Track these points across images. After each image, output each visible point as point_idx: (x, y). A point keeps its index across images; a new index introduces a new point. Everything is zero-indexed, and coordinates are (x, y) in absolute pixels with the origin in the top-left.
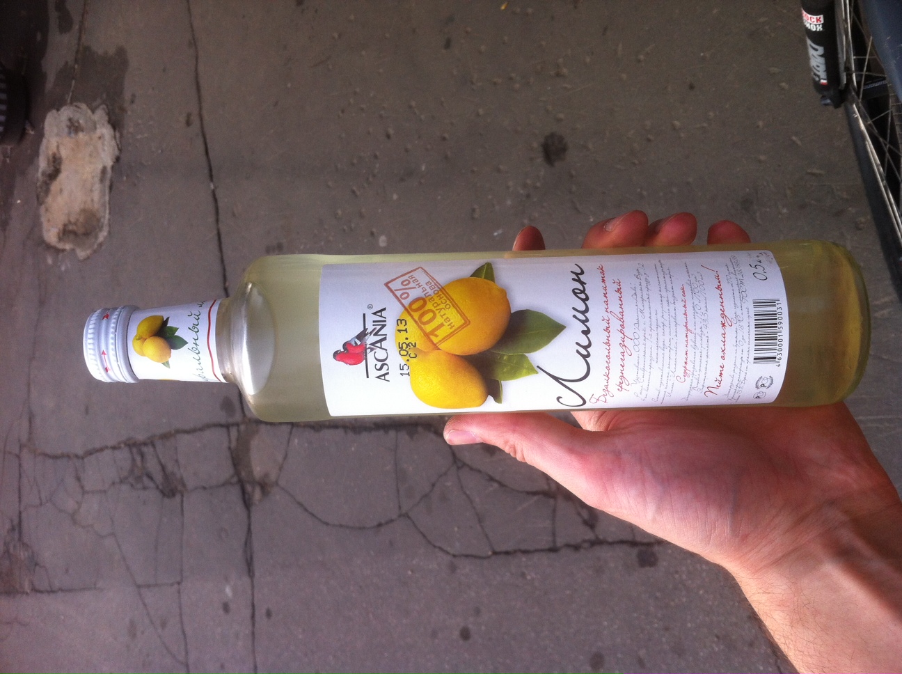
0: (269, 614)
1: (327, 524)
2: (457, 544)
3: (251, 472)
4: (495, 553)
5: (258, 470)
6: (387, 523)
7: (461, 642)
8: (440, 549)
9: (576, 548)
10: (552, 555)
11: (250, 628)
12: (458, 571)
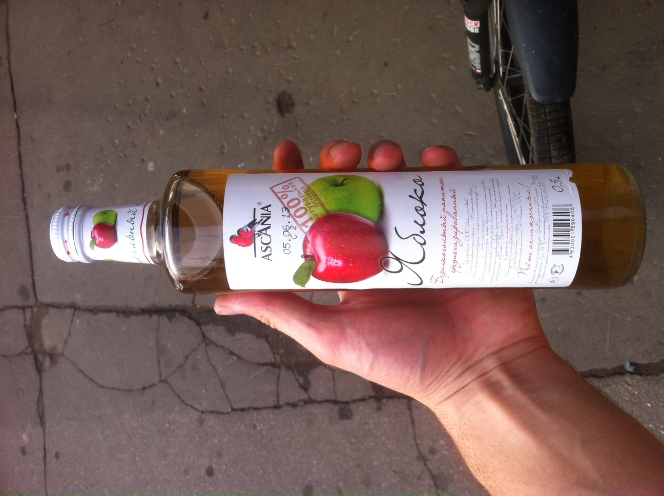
0: (57, 456)
1: (102, 387)
2: (205, 403)
3: (42, 345)
4: (233, 410)
5: (48, 343)
6: (150, 387)
7: (207, 478)
8: (192, 407)
9: (294, 405)
10: (277, 411)
11: (43, 466)
12: (205, 423)
